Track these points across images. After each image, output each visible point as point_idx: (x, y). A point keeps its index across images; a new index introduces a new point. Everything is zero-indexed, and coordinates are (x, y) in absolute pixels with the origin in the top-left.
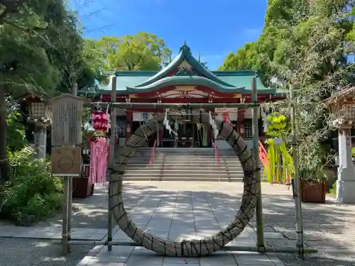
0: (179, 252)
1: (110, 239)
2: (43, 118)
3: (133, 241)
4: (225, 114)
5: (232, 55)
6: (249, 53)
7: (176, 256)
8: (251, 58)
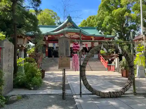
0: (109, 96)
1: (81, 93)
2: (23, 45)
3: (91, 93)
4: (86, 45)
5: (85, 21)
6: (91, 20)
7: (108, 97)
8: (94, 22)
